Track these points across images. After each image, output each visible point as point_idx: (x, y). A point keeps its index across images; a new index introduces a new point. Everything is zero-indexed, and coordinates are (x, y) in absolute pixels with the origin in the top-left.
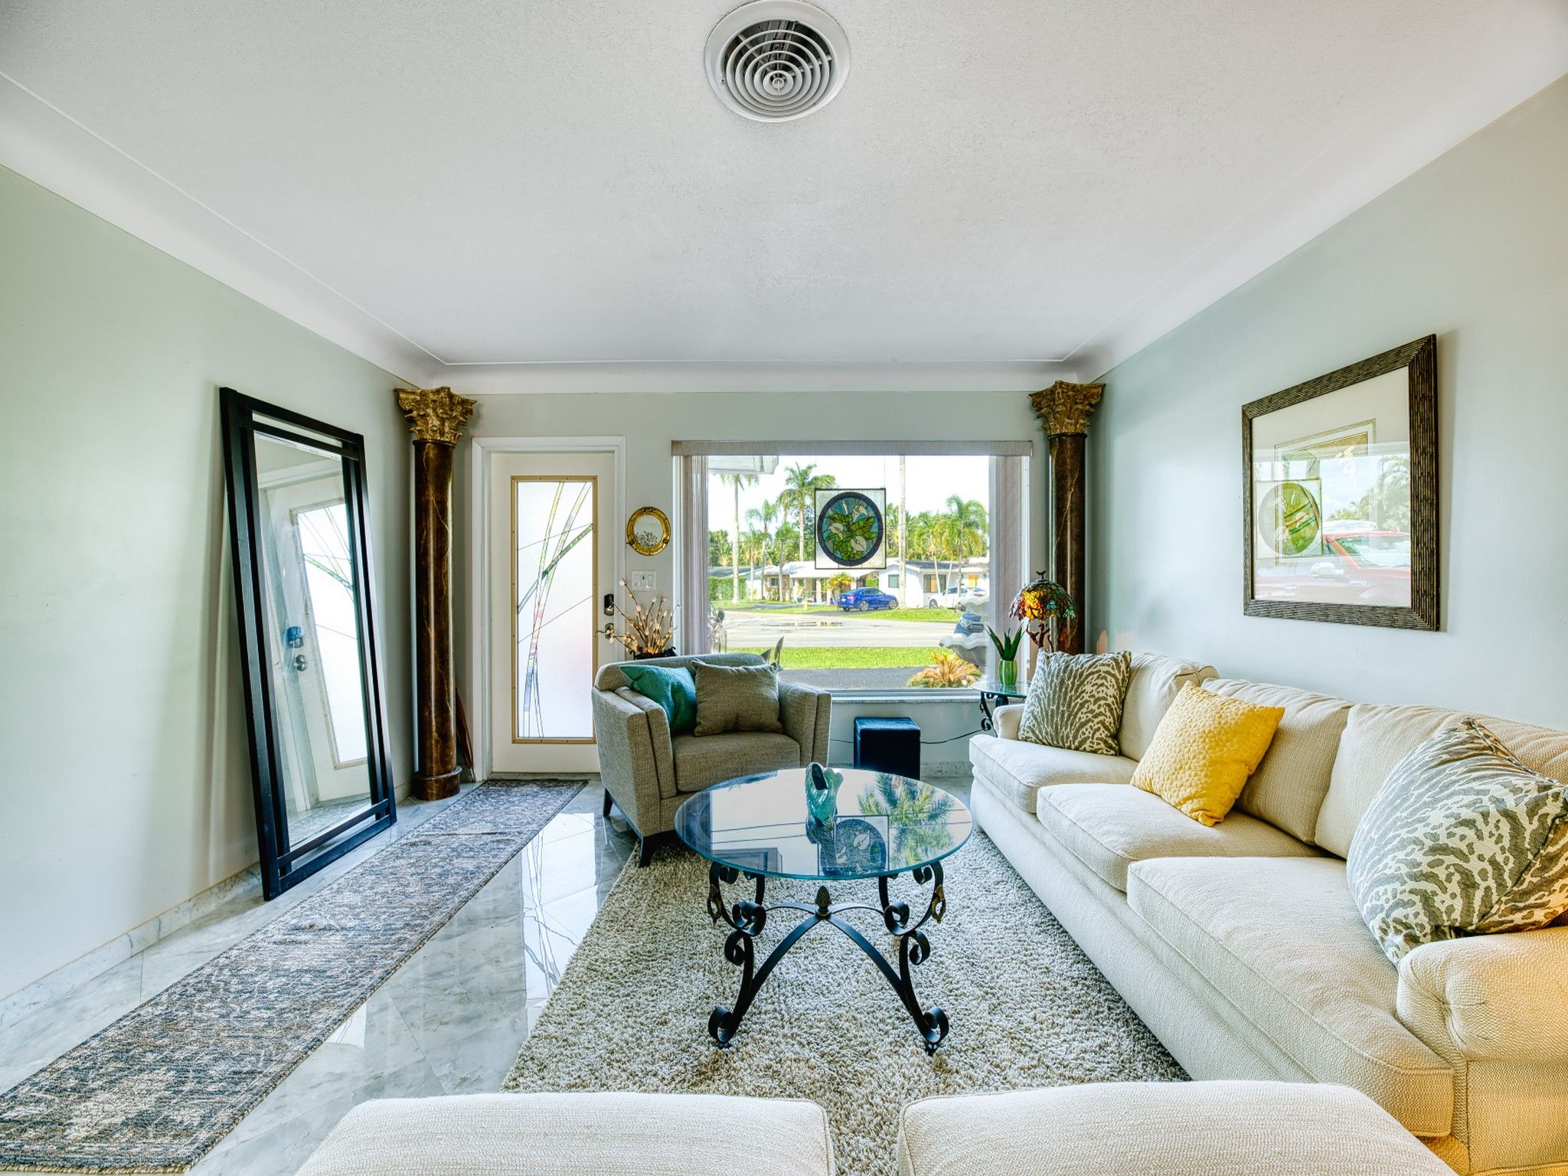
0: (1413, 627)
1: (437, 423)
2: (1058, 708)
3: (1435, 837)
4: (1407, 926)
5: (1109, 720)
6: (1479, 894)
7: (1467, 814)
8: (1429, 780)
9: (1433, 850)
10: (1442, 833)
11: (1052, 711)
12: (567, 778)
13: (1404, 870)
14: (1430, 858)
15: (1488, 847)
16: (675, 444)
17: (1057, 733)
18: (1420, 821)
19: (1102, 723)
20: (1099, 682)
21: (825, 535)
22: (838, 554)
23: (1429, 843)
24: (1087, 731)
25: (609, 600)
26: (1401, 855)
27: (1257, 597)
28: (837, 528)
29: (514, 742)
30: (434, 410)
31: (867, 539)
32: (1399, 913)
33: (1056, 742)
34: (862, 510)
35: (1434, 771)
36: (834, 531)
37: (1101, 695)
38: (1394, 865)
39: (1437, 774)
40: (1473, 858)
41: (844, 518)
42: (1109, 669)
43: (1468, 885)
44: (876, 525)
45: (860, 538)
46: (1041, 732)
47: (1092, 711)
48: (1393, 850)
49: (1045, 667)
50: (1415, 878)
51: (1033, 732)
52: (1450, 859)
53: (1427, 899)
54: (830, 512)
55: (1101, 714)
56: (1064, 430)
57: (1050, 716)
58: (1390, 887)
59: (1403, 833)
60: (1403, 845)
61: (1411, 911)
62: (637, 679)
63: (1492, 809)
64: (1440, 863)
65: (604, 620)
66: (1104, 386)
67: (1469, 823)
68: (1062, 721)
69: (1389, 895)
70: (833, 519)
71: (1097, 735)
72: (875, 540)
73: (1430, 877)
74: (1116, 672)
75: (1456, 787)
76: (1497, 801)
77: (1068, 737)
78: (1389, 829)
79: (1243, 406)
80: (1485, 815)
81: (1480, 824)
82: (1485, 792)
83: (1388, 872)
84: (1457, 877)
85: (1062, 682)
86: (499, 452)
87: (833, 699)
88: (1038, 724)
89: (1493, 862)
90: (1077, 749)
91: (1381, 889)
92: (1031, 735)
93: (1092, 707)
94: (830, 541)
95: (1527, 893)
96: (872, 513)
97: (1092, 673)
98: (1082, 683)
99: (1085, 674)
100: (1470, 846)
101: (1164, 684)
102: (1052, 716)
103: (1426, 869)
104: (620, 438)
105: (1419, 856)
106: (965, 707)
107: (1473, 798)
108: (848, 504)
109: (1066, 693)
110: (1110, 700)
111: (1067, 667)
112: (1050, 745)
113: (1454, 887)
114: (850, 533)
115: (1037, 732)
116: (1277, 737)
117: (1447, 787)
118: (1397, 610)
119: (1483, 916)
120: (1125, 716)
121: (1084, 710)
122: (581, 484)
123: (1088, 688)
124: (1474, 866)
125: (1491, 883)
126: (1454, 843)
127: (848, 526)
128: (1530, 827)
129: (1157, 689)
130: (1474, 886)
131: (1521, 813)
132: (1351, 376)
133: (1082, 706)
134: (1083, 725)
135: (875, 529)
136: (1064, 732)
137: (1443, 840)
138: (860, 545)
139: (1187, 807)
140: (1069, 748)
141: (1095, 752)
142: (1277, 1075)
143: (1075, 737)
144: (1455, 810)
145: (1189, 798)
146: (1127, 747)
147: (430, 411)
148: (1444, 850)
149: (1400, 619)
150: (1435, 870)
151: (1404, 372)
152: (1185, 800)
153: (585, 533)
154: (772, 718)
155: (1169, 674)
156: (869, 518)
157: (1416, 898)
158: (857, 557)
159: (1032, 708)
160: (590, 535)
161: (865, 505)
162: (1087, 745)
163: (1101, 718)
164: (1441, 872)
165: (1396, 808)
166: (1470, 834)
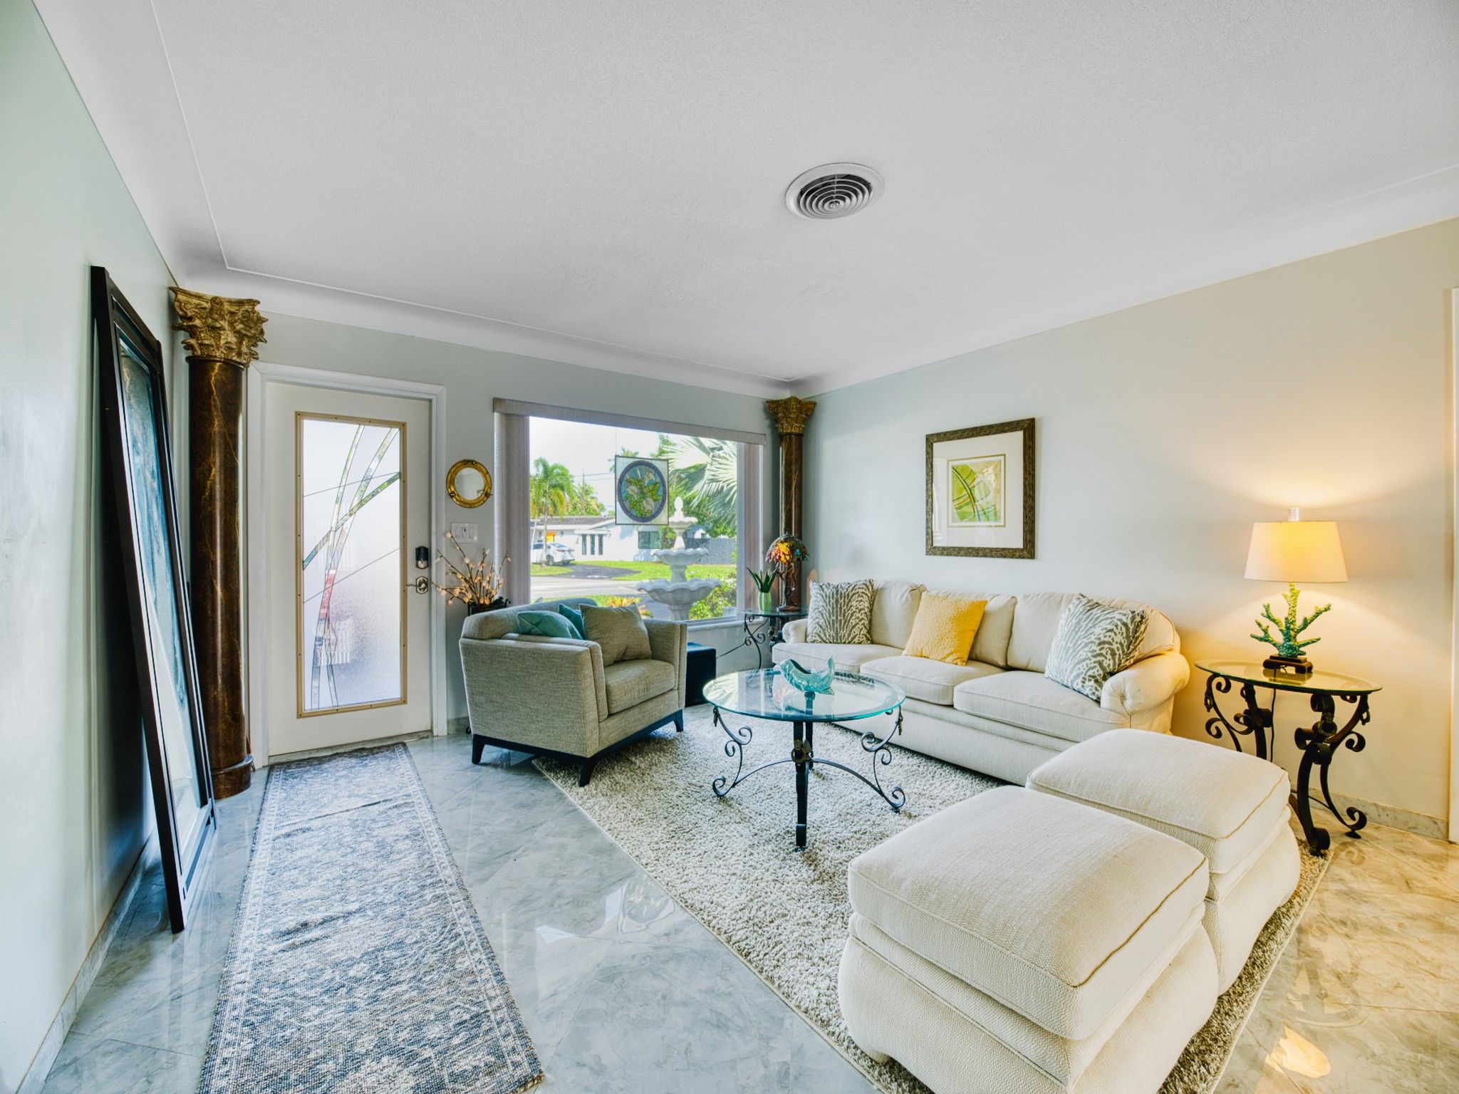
0: (1023, 558)
1: (232, 339)
2: (837, 618)
3: (1099, 639)
4: (1094, 677)
5: (867, 622)
6: (1117, 657)
7: (1110, 627)
8: (1088, 617)
9: (1099, 644)
10: (1102, 636)
11: (833, 620)
12: (376, 745)
13: (1090, 655)
14: (1099, 647)
15: (1119, 638)
16: (497, 403)
17: (837, 634)
18: (1091, 634)
19: (863, 624)
20: (860, 599)
21: (624, 495)
22: (634, 513)
23: (1097, 642)
24: (856, 630)
25: (423, 554)
26: (1087, 649)
27: (934, 545)
28: (632, 490)
29: (300, 716)
30: (231, 324)
31: (655, 500)
32: (1090, 673)
33: (837, 640)
34: (652, 476)
35: (1088, 614)
36: (631, 493)
37: (862, 607)
38: (1085, 654)
39: (1090, 615)
40: (1114, 643)
41: (638, 482)
42: (863, 590)
43: (1113, 654)
44: (661, 489)
45: (650, 500)
46: (825, 635)
47: (858, 618)
48: (1082, 648)
49: (822, 592)
50: (1094, 656)
51: (819, 636)
52: (1106, 646)
53: (1100, 664)
54: (627, 476)
55: (862, 619)
56: (793, 430)
57: (831, 624)
58: (1084, 664)
59: (1085, 640)
60: (1086, 645)
61: (1095, 670)
62: (537, 624)
63: (1119, 623)
64: (1103, 648)
65: (414, 575)
66: (815, 404)
67: (1111, 630)
68: (840, 625)
69: (1085, 666)
70: (630, 482)
71: (862, 632)
72: (660, 502)
73: (1101, 655)
74: (867, 592)
75: (1101, 618)
76: (1120, 620)
77: (844, 636)
78: (1077, 641)
79: (927, 436)
80: (1117, 626)
81: (1115, 630)
82: (1114, 618)
83: (1082, 657)
84: (1109, 652)
85: (837, 601)
86: (274, 381)
87: (689, 628)
88: (824, 630)
89: (1121, 644)
90: (849, 643)
91: (1080, 666)
92: (818, 638)
93: (858, 615)
94: (628, 501)
95: (1130, 653)
96: (658, 480)
97: (854, 594)
98: (850, 601)
99: (850, 595)
100: (1113, 639)
101: (902, 596)
102: (833, 623)
103: (1098, 652)
104: (441, 388)
105: (1094, 647)
106: (725, 631)
107: (1110, 621)
108: (640, 470)
109: (841, 608)
110: (867, 610)
111: (837, 591)
112: (834, 643)
113: (1109, 656)
114: (643, 494)
115: (822, 636)
116: (984, 616)
117: (1098, 618)
118: (1015, 550)
119: (1119, 665)
120: (874, 618)
121: (854, 617)
122: (387, 430)
123: (854, 603)
124: (1115, 646)
125: (1121, 652)
126: (1107, 639)
127: (641, 489)
128: (1131, 627)
129: (898, 598)
130: (1115, 654)
131: (1129, 622)
132: (994, 430)
133: (852, 615)
134: (854, 627)
135: (661, 493)
136: (842, 633)
137: (1103, 639)
138: (649, 505)
139: (950, 658)
140: (844, 643)
141: (860, 643)
142: (1058, 751)
143: (849, 635)
144: (1104, 626)
145: (950, 654)
146: (876, 638)
147: (225, 325)
148: (1104, 643)
149: (1017, 554)
150: (1102, 652)
151: (1021, 433)
152: (948, 656)
153: (391, 481)
154: (646, 647)
155: (903, 590)
156: (656, 483)
157: (1097, 664)
158: (648, 515)
159: (817, 620)
160: (397, 482)
161: (654, 472)
162: (856, 640)
163: (863, 621)
164: (1104, 652)
165: (1077, 632)
166: (1112, 634)
